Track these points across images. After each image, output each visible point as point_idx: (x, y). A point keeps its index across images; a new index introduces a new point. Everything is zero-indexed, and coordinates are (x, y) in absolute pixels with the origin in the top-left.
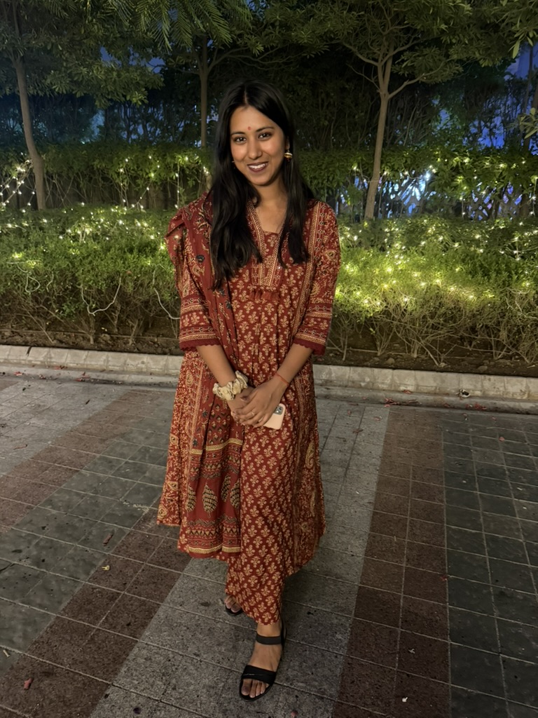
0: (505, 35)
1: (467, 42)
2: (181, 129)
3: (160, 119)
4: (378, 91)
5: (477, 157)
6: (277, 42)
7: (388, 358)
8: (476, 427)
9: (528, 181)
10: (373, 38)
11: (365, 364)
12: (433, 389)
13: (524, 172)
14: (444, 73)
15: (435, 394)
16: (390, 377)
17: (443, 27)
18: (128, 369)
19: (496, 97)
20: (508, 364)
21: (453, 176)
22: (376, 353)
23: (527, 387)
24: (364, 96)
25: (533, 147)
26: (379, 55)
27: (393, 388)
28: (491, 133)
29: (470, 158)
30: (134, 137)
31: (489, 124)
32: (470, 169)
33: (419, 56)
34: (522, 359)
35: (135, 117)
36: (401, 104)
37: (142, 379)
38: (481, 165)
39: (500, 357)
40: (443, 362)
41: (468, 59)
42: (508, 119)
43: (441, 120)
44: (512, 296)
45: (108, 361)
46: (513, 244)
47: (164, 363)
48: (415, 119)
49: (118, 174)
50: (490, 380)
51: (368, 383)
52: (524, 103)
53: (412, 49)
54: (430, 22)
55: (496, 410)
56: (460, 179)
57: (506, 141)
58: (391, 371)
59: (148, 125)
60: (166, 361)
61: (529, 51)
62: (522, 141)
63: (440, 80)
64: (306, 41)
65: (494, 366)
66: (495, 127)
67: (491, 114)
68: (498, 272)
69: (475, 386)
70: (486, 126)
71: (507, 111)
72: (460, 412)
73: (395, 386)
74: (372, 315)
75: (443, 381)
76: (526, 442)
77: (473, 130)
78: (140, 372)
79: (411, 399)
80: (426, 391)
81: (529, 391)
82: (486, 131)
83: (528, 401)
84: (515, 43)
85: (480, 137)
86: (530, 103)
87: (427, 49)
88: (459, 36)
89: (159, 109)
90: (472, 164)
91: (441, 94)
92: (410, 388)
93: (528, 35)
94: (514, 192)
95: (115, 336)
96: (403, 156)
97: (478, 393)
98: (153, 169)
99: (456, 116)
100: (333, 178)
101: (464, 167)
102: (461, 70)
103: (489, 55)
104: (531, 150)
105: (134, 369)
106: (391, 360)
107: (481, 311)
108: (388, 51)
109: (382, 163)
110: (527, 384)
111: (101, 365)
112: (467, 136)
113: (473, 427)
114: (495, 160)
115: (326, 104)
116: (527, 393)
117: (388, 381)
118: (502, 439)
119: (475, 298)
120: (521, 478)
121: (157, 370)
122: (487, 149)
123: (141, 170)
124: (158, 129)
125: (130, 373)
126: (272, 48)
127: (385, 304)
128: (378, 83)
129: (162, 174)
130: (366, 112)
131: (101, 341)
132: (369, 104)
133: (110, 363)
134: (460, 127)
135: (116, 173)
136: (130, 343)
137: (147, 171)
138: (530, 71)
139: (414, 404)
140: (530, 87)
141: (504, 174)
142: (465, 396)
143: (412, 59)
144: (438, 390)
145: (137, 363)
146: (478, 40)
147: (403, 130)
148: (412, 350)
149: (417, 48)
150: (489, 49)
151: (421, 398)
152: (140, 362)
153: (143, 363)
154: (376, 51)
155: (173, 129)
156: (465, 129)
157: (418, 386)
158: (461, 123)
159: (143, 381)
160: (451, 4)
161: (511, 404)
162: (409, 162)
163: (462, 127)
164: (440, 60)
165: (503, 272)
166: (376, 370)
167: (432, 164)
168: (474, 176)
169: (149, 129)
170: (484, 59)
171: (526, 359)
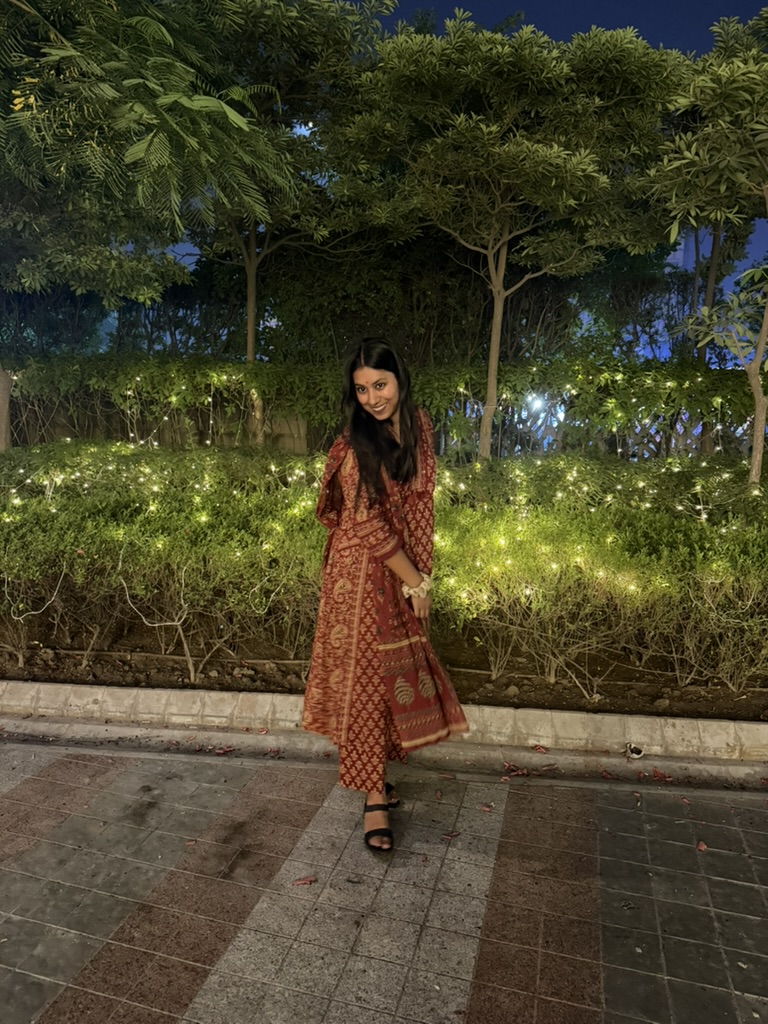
0: (659, 215)
1: (607, 224)
2: (224, 338)
3: (195, 324)
4: (490, 287)
5: (634, 373)
6: (350, 225)
7: (507, 686)
8: (656, 820)
9: (709, 404)
10: (480, 218)
11: (471, 696)
12: (583, 743)
13: (702, 393)
14: (580, 264)
15: (587, 752)
16: (511, 722)
17: (572, 202)
18: (71, 714)
19: (655, 294)
20: (703, 693)
21: (601, 399)
22: (490, 676)
23: (738, 738)
24: (474, 294)
25: (710, 358)
26: (489, 241)
27: (516, 743)
28: (652, 341)
29: (624, 374)
30: (158, 347)
31: (647, 329)
32: (625, 389)
33: (543, 241)
34: (723, 684)
35: (160, 322)
36: (525, 305)
37: (90, 731)
38: (640, 383)
39: (688, 681)
40: (597, 692)
41: (611, 245)
42: (673, 322)
43: (582, 324)
44: (698, 586)
45: (38, 699)
46: (695, 495)
47: (132, 702)
48: (546, 324)
49: (125, 398)
50: (674, 726)
51: (474, 733)
52: (693, 302)
53: (533, 232)
54: (553, 197)
55: (689, 782)
56: (611, 403)
57: (673, 352)
58: (511, 711)
59: (177, 332)
60: (135, 698)
61: (693, 235)
62: (695, 351)
63: (575, 272)
64: (384, 221)
65: (680, 698)
66: (656, 332)
67: (649, 317)
68: (672, 546)
69: (651, 737)
70: (644, 331)
71: (671, 313)
72: (627, 788)
73: (519, 738)
74: (475, 616)
75: (598, 730)
76: (744, 852)
77: (627, 337)
78: (88, 719)
79: (546, 762)
80: (571, 747)
81: (742, 746)
82: (644, 338)
83: (741, 762)
84: (672, 223)
85: (638, 345)
86: (701, 301)
87: (555, 233)
88: (596, 216)
89: (193, 311)
90: (628, 381)
91: (580, 292)
92: (544, 742)
93: (689, 213)
94: (690, 418)
95: (63, 652)
96: (529, 373)
97: (657, 749)
98: (175, 391)
99: (602, 320)
100: (431, 403)
101: (616, 386)
102: (603, 259)
103: (640, 240)
104: (709, 362)
105: (78, 712)
106: (513, 690)
107: (650, 610)
108: (501, 235)
109: (499, 382)
110: (736, 733)
111: (25, 707)
112: (619, 345)
113: (651, 821)
114: (659, 377)
115: (422, 306)
116: (738, 748)
117: (507, 730)
118: (704, 847)
119: (639, 590)
120: (742, 939)
121: (118, 714)
122: (647, 361)
123: (158, 393)
124: (193, 338)
125: (73, 720)
126: (345, 232)
127: (495, 598)
128: (489, 277)
129: (189, 399)
130: (478, 316)
131: (38, 661)
132: (481, 305)
133: (41, 703)
134: (609, 333)
135: (121, 396)
136: (84, 666)
137: (167, 394)
138: (697, 261)
139: (552, 773)
140: (699, 281)
141: (674, 396)
142: (635, 756)
143: (534, 245)
144: (590, 746)
145: (85, 702)
146: (623, 221)
147: (531, 338)
148: (547, 670)
149: (540, 232)
150: (638, 232)
151: (563, 761)
152: (91, 700)
153: (96, 702)
154: (484, 235)
155: (213, 337)
156: (615, 336)
157: (557, 738)
158: (609, 329)
159: (91, 735)
160: (580, 173)
161: (714, 770)
162: (537, 381)
163: (612, 333)
164: (572, 247)
165: (681, 547)
166: (487, 710)
167: (570, 382)
168: (631, 399)
169: (178, 337)
170: (633, 246)
171: (730, 685)
